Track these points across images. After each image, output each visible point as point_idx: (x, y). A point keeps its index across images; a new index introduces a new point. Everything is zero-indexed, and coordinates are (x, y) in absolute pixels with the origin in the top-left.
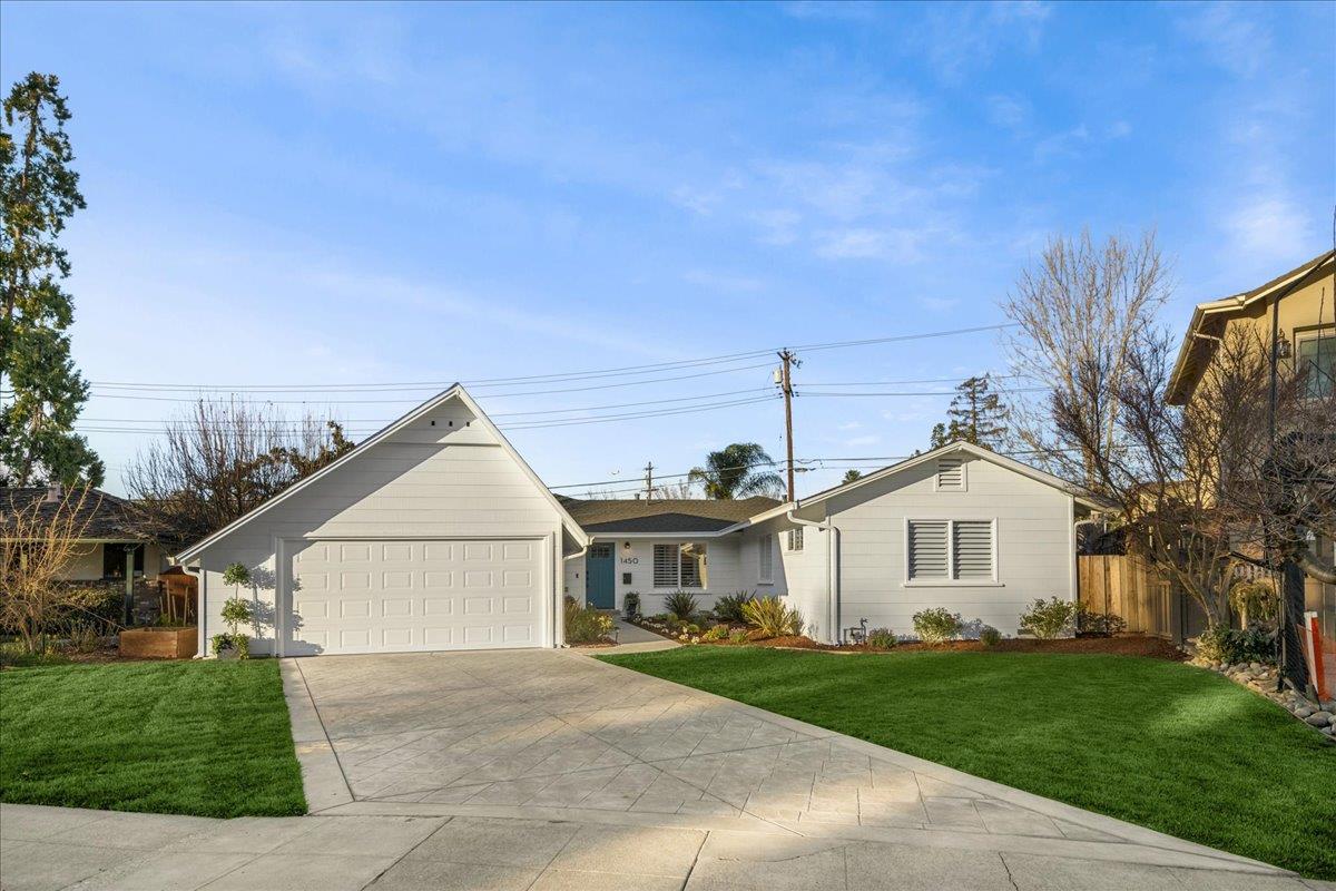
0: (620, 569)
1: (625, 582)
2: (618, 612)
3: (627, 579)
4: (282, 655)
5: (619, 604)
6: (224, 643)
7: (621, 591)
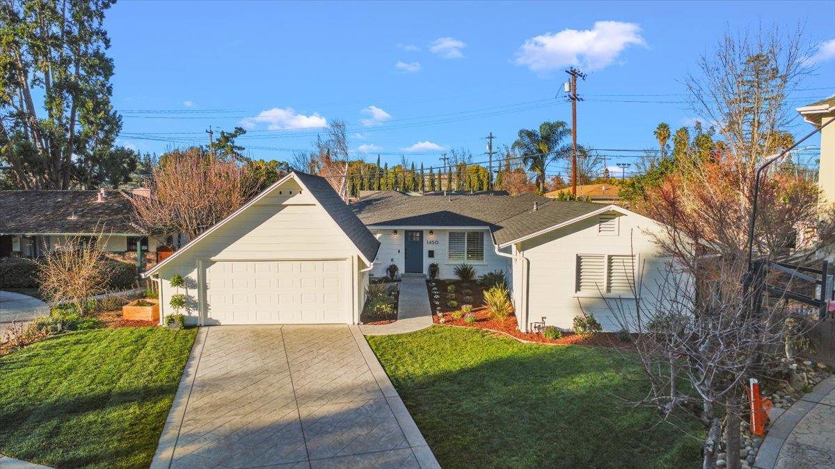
0: (426, 248)
1: (430, 256)
2: (425, 276)
3: (431, 254)
4: (203, 325)
5: (426, 271)
6: (171, 320)
7: (427, 262)
